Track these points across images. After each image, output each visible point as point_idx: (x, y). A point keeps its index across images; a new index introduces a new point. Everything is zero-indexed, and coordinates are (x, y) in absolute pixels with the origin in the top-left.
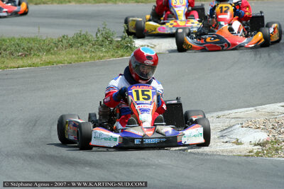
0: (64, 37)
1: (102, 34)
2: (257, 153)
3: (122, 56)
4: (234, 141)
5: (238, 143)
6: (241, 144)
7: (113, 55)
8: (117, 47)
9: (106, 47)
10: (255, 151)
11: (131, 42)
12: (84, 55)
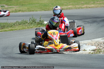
0: (17, 22)
1: (32, 20)
2: (92, 53)
3: (40, 27)
4: (83, 50)
5: (84, 50)
6: (86, 51)
7: (36, 27)
8: (38, 24)
9: (33, 24)
10: (91, 53)
11: (43, 22)
12: (25, 27)
